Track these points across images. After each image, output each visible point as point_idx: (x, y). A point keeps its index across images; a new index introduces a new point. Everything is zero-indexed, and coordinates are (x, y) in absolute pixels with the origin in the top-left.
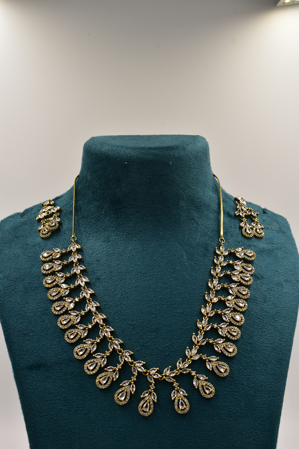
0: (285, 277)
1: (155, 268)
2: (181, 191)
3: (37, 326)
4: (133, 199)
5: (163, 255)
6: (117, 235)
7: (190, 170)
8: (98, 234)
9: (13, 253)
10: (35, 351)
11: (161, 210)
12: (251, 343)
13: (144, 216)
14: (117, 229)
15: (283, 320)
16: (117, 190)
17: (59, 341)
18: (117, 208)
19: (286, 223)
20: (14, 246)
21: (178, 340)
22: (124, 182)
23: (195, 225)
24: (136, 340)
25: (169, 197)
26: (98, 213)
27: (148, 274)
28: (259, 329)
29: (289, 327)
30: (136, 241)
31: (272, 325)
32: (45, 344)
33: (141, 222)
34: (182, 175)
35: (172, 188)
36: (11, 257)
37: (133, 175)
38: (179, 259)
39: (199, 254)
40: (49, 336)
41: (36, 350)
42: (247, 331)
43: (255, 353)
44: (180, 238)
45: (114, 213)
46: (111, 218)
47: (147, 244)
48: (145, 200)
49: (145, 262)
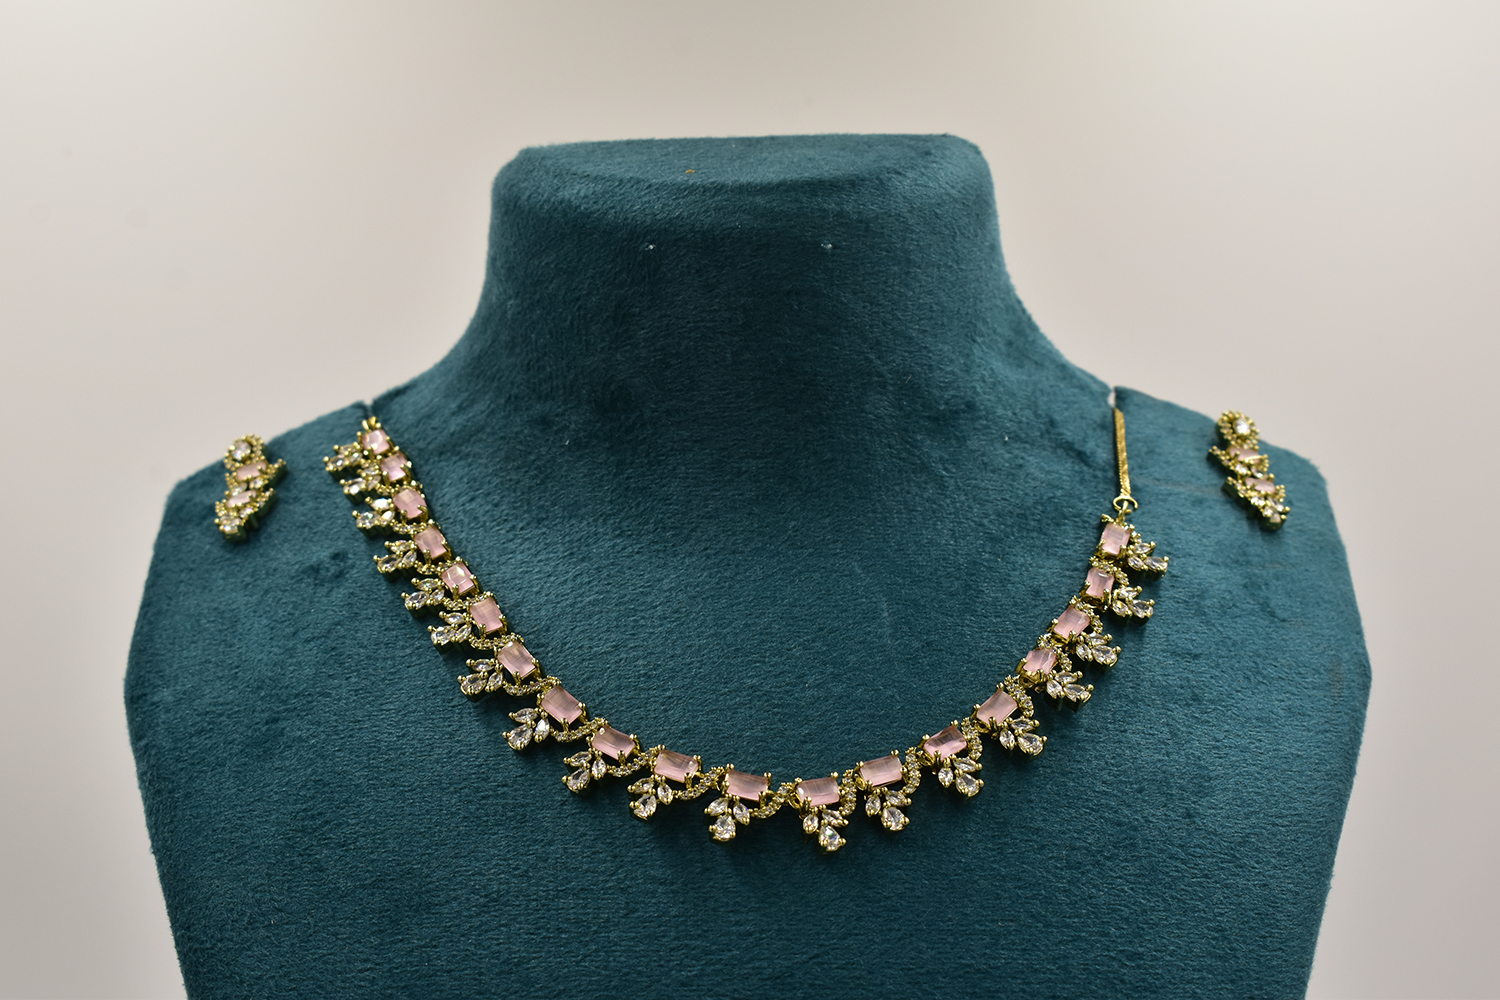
0: (1294, 694)
1: (764, 662)
2: (872, 356)
3: (298, 886)
4: (680, 391)
5: (798, 609)
6: (619, 535)
7: (907, 273)
8: (544, 530)
9: (216, 609)
10: (285, 983)
11: (792, 433)
12: (1140, 956)
13: (724, 457)
14: (620, 511)
15: (1275, 867)
16: (619, 356)
17: (381, 944)
18: (621, 427)
19: (1314, 485)
20: (221, 582)
21: (845, 938)
22: (644, 321)
23: (930, 492)
24: (676, 939)
25: (824, 380)
26: (546, 449)
27: (732, 686)
28: (1172, 897)
29: (1297, 894)
30: (691, 555)
31: (1227, 886)
32: (324, 955)
33: (714, 482)
34: (874, 294)
35: (835, 344)
36: (209, 622)
37: (678, 295)
38: (860, 623)
39: (940, 607)
40: (340, 925)
41: (290, 981)
42: (1125, 906)
43: (1155, 992)
44: (867, 542)
45: (607, 445)
46: (597, 468)
47: (737, 566)
48: (727, 394)
49: (725, 637)
